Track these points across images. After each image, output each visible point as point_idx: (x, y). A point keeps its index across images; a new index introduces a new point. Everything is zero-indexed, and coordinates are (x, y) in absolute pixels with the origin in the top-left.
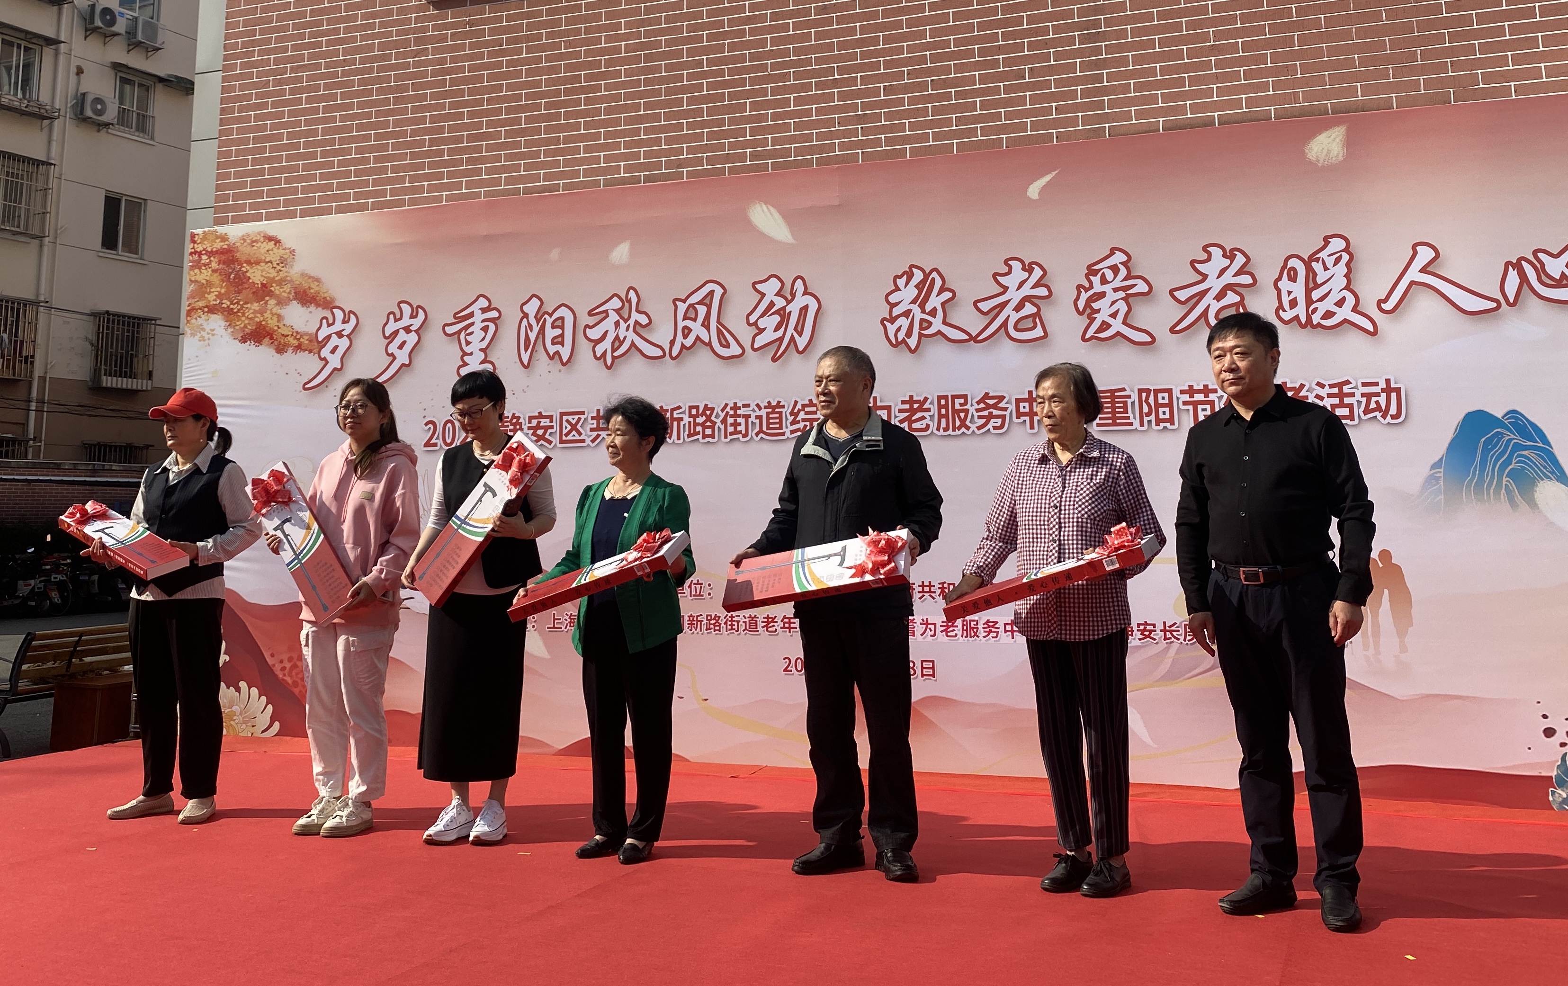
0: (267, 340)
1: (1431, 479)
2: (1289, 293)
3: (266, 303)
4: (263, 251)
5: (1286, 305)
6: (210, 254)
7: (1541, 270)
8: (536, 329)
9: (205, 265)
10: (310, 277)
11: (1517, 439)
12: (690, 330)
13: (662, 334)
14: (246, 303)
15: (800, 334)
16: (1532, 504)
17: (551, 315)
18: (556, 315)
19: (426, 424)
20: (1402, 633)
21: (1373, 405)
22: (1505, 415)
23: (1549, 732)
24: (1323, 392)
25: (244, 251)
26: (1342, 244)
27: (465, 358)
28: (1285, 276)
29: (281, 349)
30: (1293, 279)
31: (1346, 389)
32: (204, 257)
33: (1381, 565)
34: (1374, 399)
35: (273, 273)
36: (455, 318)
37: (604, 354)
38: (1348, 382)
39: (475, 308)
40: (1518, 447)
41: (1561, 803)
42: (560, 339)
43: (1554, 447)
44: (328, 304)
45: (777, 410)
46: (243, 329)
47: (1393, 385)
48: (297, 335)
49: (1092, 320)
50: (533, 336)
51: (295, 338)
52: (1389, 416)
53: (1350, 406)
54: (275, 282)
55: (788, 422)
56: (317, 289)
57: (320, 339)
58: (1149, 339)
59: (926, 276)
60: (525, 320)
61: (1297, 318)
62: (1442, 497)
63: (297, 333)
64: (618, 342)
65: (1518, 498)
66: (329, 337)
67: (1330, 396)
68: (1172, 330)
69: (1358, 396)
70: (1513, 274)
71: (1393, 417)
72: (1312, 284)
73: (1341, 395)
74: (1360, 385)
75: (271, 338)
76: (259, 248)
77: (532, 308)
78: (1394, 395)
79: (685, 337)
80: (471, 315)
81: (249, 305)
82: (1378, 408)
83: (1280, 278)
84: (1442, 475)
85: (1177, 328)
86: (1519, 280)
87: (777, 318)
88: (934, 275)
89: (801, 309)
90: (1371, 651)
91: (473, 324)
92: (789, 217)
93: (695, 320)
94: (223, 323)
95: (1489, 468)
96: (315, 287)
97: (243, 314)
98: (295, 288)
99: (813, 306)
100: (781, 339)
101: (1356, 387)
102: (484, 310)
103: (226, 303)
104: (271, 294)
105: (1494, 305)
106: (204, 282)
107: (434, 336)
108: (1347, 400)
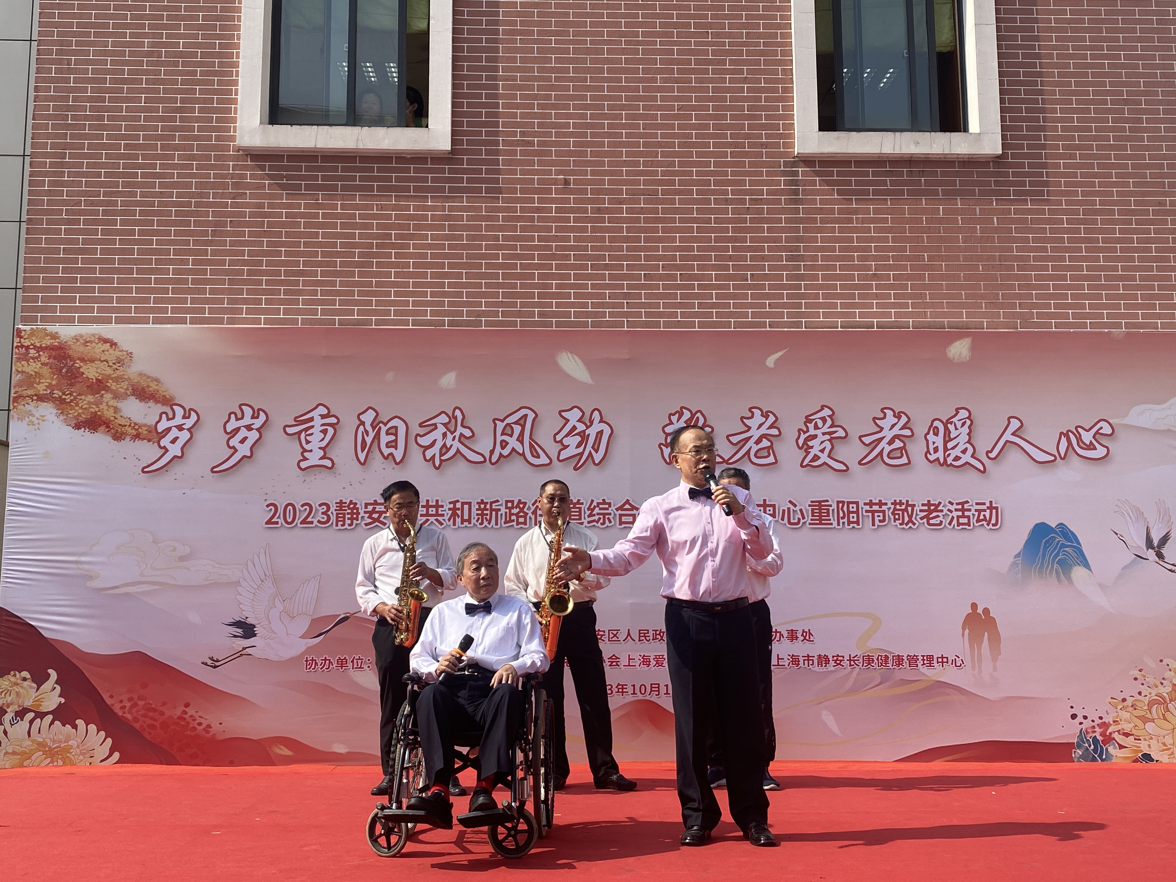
0: (103, 428)
1: (1014, 564)
2: (934, 443)
3: (102, 396)
4: (97, 351)
5: (932, 451)
6: (39, 349)
7: (1079, 439)
8: (372, 435)
9: (33, 358)
10: (148, 377)
11: (1063, 541)
12: (507, 443)
13: (484, 445)
14: (79, 395)
15: (597, 451)
16: (1069, 579)
17: (385, 424)
18: (390, 424)
19: (268, 506)
20: (994, 658)
21: (982, 517)
22: (1057, 526)
23: (1074, 716)
24: (952, 508)
25: (78, 349)
26: (967, 414)
27: (305, 454)
28: (931, 432)
29: (118, 437)
30: (936, 434)
31: (966, 506)
32: (32, 351)
33: (984, 618)
34: (982, 513)
35: (109, 371)
36: (295, 420)
37: (433, 458)
38: (967, 502)
39: (315, 414)
40: (1063, 546)
41: (1079, 758)
42: (393, 444)
43: (1082, 546)
44: (169, 402)
45: (577, 506)
46: (76, 418)
47: (994, 505)
48: (135, 426)
49: (808, 453)
50: (369, 440)
51: (133, 428)
52: (991, 525)
53: (968, 517)
54: (112, 379)
55: (586, 515)
56: (156, 387)
57: (160, 430)
58: (845, 468)
59: (693, 415)
60: (361, 428)
61: (938, 459)
62: (1020, 575)
63: (135, 424)
64: (445, 449)
65: (1062, 576)
66: (169, 430)
67: (956, 510)
68: (860, 463)
69: (973, 511)
70: (1064, 440)
71: (993, 525)
72: (947, 439)
73: (963, 510)
74: (974, 504)
75: (108, 427)
76: (94, 348)
77: (368, 418)
78: (994, 511)
79: (503, 448)
80: (312, 419)
81: (83, 397)
82: (985, 519)
83: (928, 433)
84: (1020, 562)
85: (864, 462)
86: (1067, 444)
87: (578, 439)
88: (699, 415)
89: (598, 433)
90: (977, 670)
91: (313, 427)
92: (589, 364)
93: (511, 436)
94: (55, 411)
95: (1047, 557)
96: (153, 386)
97: (77, 405)
98: (132, 386)
99: (607, 431)
100: (581, 454)
101: (972, 505)
102: (323, 417)
103: (57, 393)
104: (107, 389)
105: (1053, 458)
106: (33, 373)
107: (274, 435)
108: (966, 513)
